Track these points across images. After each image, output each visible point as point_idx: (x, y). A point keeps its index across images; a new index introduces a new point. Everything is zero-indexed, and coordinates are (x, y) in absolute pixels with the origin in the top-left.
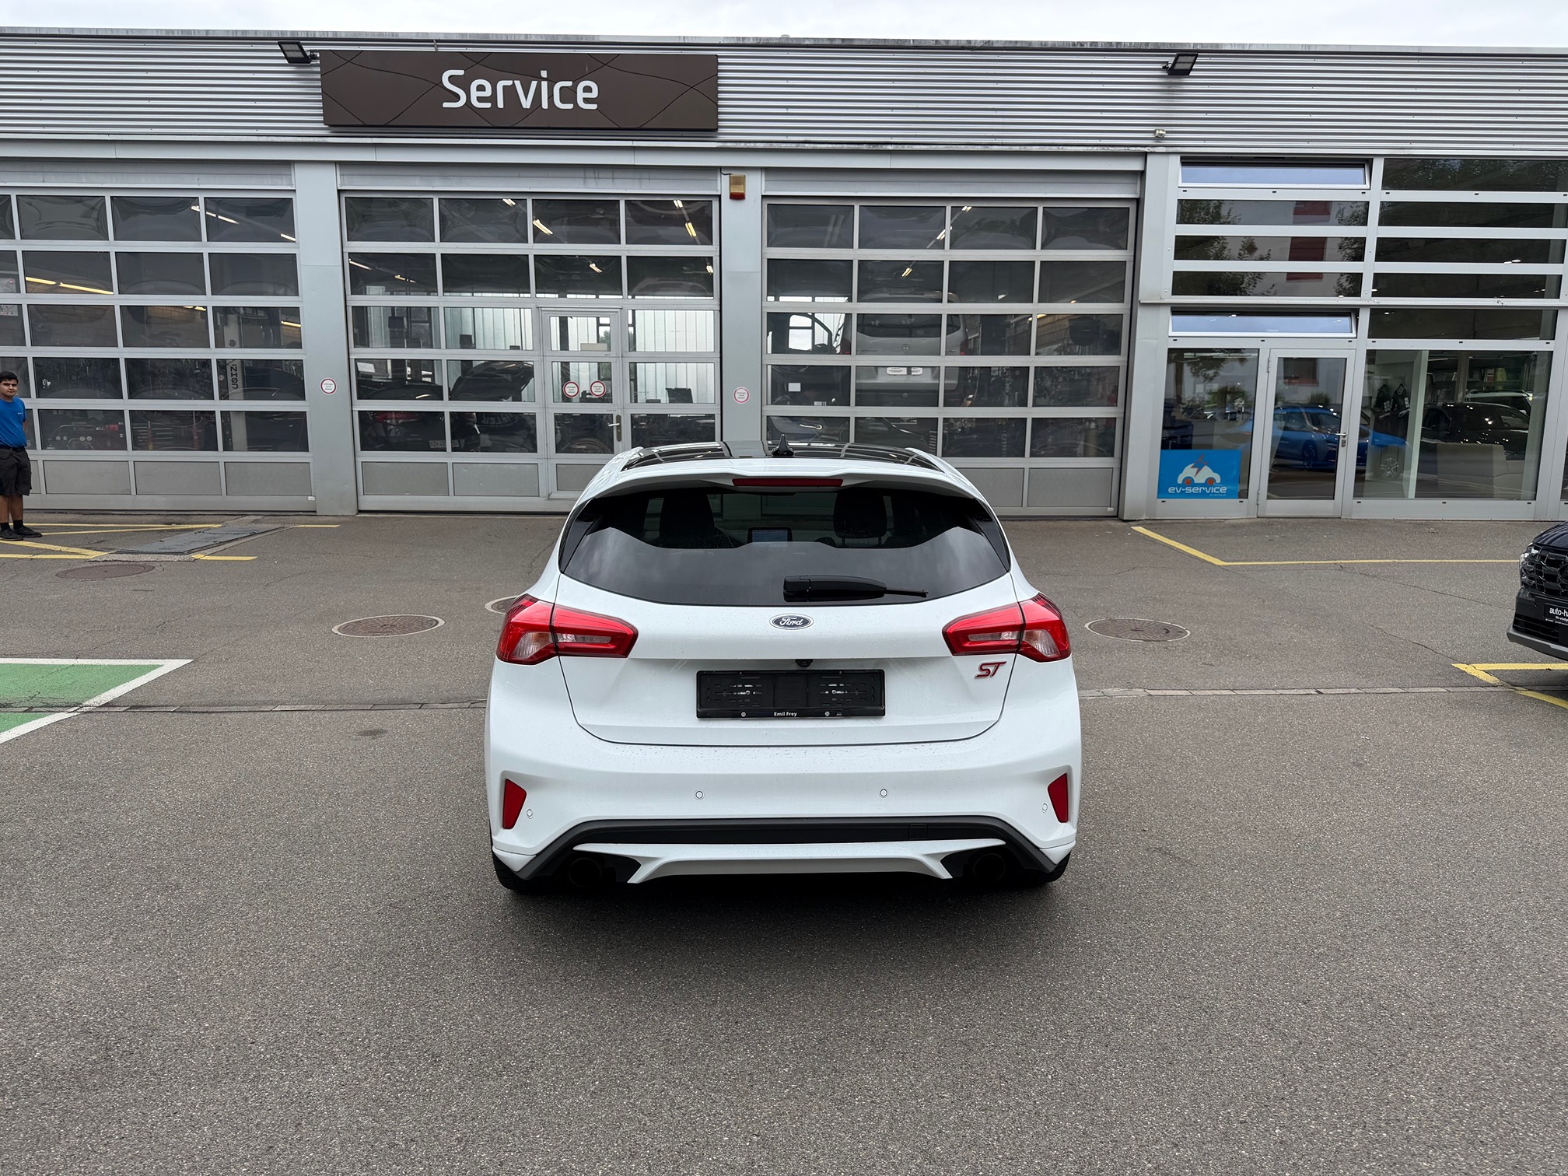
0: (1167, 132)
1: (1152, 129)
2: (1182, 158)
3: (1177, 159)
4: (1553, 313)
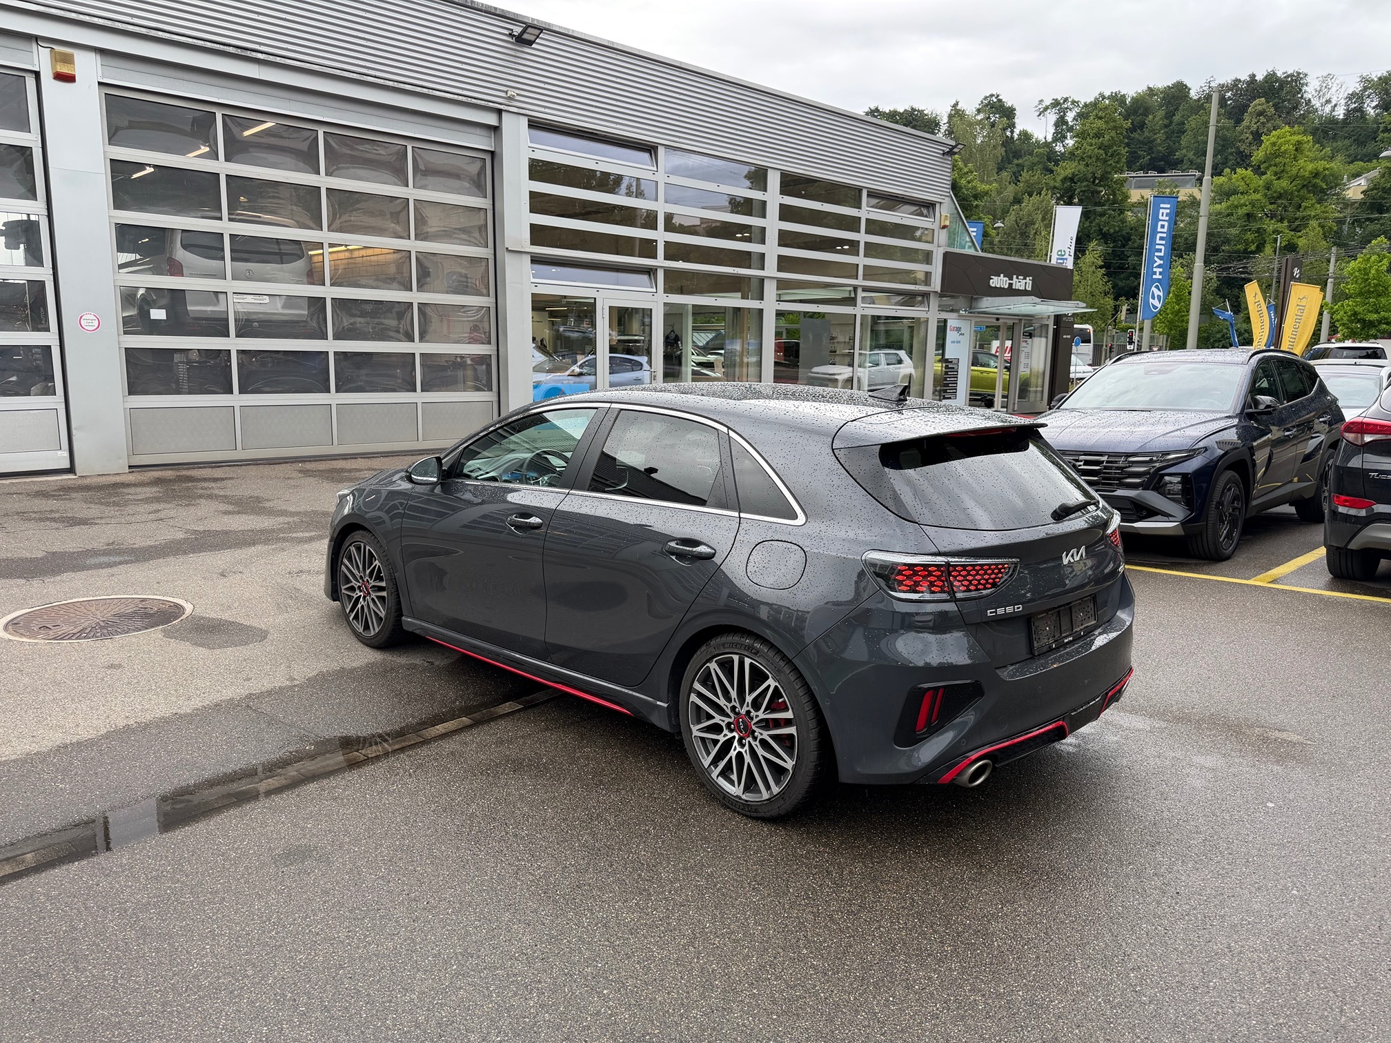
0: (518, 95)
1: (505, 89)
2: (529, 121)
3: (524, 121)
4: (761, 281)
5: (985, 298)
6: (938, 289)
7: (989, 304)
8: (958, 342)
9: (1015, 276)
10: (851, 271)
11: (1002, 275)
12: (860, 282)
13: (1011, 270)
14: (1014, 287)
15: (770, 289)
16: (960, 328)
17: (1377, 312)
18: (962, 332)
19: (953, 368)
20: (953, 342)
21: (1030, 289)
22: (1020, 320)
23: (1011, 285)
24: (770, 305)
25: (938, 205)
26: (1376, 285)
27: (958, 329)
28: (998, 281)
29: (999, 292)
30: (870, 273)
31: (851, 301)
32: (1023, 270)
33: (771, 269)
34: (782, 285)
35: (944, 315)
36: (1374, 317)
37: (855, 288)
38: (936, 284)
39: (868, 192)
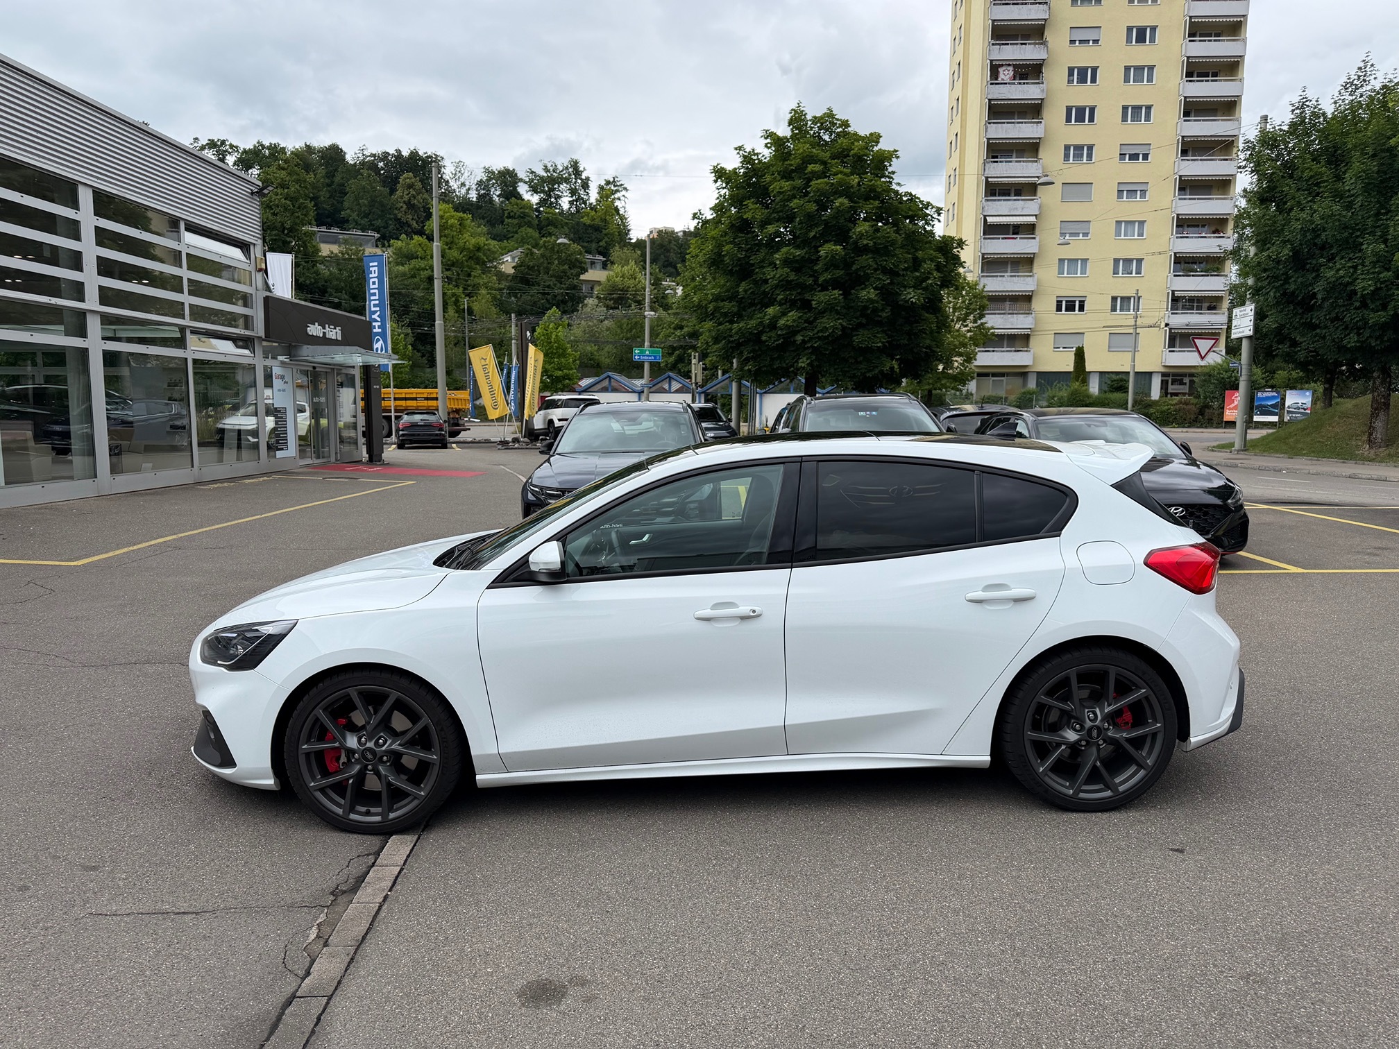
4: (82, 314)
5: (305, 347)
6: (262, 334)
7: (307, 352)
8: (284, 390)
9: (327, 326)
10: (175, 309)
11: (316, 324)
12: (186, 322)
13: (324, 320)
14: (327, 336)
15: (94, 325)
16: (284, 376)
17: (560, 369)
18: (286, 380)
19: (282, 417)
20: (279, 390)
21: (340, 338)
22: (333, 369)
23: (324, 333)
24: (95, 343)
25: (252, 247)
26: (557, 348)
27: (282, 377)
28: (314, 330)
29: (316, 341)
30: (198, 313)
31: (180, 343)
32: (334, 321)
33: (92, 302)
34: (106, 320)
35: (269, 362)
36: (560, 373)
37: (182, 329)
38: (259, 329)
39: (185, 224)
